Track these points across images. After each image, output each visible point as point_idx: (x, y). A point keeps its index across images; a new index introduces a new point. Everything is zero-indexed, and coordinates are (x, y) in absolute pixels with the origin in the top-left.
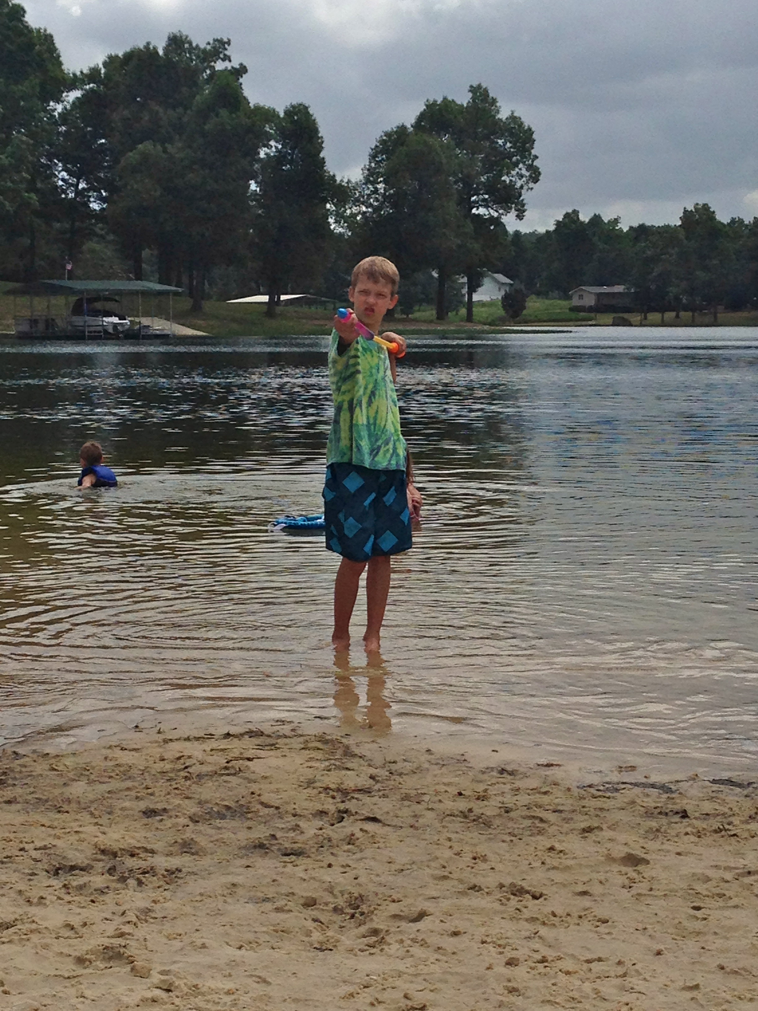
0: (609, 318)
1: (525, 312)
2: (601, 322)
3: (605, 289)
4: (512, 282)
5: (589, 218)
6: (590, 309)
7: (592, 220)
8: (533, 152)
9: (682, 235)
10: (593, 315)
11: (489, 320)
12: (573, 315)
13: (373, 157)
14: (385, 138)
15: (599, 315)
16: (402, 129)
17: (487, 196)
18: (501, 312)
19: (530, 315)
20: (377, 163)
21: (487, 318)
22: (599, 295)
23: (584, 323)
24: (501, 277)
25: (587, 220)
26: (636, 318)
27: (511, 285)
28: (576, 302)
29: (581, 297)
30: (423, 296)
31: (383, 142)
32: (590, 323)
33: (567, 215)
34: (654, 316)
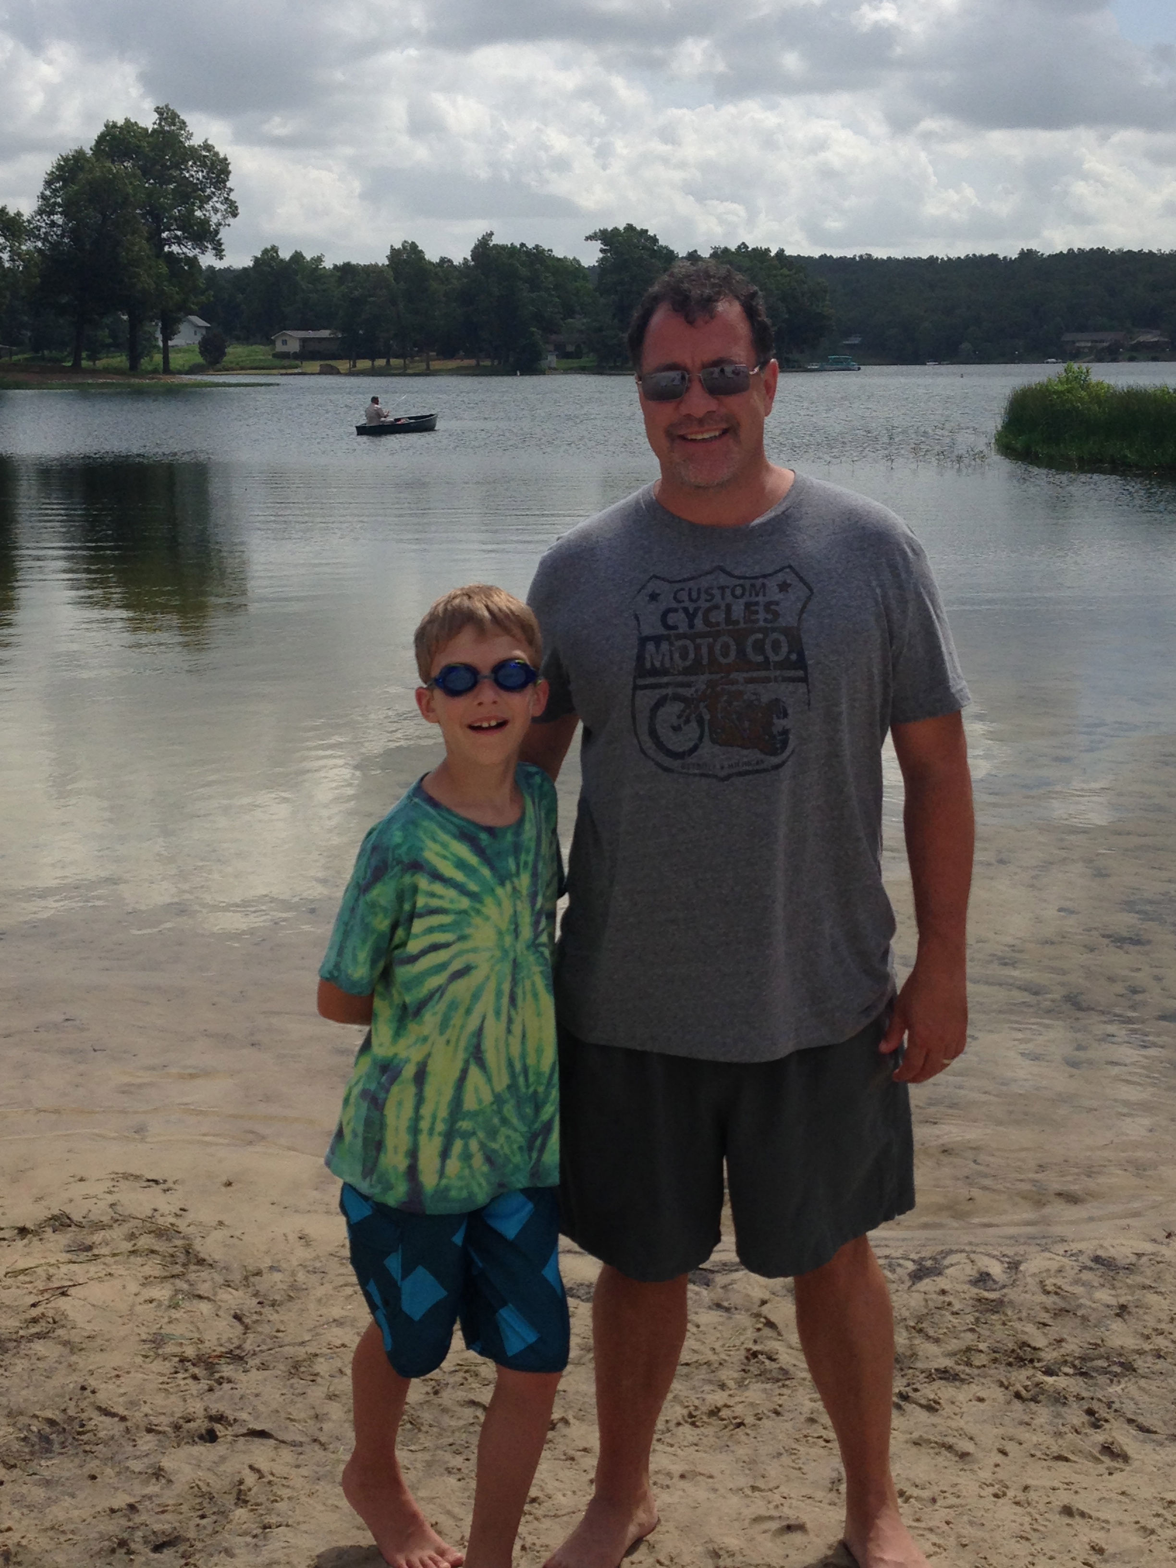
0: (315, 366)
1: (225, 359)
2: (309, 370)
3: (311, 334)
4: (209, 325)
5: (291, 254)
6: (297, 356)
7: (292, 258)
8: (229, 184)
9: (390, 276)
10: (298, 362)
11: (186, 368)
12: (277, 362)
13: (48, 183)
14: (62, 163)
15: (305, 363)
16: (79, 155)
17: (179, 233)
18: (199, 359)
19: (231, 362)
20: (55, 191)
21: (184, 365)
22: (304, 341)
23: (289, 371)
24: (195, 319)
25: (287, 258)
26: (343, 365)
27: (206, 328)
28: (280, 347)
29: (285, 342)
30: (111, 341)
31: (60, 167)
32: (296, 371)
33: (265, 252)
34: (364, 364)
